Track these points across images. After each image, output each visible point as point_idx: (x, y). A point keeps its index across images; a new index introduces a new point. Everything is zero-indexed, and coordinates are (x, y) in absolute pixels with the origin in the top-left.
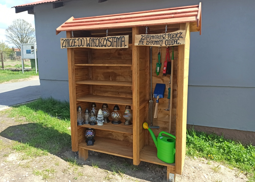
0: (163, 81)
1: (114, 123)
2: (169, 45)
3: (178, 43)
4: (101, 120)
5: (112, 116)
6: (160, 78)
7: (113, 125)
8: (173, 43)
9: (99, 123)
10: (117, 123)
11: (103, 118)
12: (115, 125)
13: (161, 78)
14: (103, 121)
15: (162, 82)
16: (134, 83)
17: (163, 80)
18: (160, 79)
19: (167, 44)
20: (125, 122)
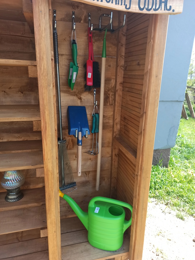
0: (81, 101)
2: (148, 10)
3: (168, 8)
6: (74, 95)
8: (157, 7)
13: (77, 95)
15: (78, 103)
16: (45, 112)
17: (80, 99)
18: (75, 98)
19: (142, 7)
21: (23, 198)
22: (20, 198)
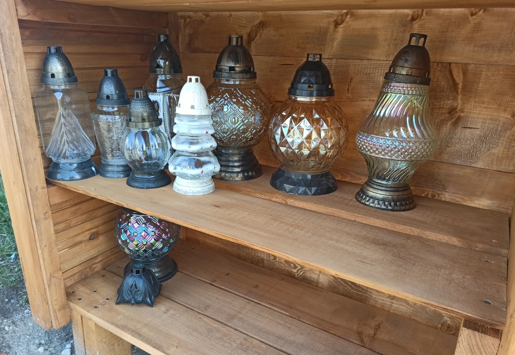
1: (287, 187)
4: (200, 154)
5: (278, 137)
7: (278, 197)
9: (184, 176)
10: (308, 184)
11: (214, 144)
12: (290, 201)
14: (214, 167)
20: (369, 183)
21: (410, 212)
22: (401, 205)
